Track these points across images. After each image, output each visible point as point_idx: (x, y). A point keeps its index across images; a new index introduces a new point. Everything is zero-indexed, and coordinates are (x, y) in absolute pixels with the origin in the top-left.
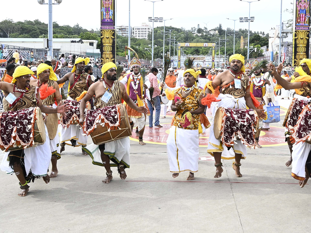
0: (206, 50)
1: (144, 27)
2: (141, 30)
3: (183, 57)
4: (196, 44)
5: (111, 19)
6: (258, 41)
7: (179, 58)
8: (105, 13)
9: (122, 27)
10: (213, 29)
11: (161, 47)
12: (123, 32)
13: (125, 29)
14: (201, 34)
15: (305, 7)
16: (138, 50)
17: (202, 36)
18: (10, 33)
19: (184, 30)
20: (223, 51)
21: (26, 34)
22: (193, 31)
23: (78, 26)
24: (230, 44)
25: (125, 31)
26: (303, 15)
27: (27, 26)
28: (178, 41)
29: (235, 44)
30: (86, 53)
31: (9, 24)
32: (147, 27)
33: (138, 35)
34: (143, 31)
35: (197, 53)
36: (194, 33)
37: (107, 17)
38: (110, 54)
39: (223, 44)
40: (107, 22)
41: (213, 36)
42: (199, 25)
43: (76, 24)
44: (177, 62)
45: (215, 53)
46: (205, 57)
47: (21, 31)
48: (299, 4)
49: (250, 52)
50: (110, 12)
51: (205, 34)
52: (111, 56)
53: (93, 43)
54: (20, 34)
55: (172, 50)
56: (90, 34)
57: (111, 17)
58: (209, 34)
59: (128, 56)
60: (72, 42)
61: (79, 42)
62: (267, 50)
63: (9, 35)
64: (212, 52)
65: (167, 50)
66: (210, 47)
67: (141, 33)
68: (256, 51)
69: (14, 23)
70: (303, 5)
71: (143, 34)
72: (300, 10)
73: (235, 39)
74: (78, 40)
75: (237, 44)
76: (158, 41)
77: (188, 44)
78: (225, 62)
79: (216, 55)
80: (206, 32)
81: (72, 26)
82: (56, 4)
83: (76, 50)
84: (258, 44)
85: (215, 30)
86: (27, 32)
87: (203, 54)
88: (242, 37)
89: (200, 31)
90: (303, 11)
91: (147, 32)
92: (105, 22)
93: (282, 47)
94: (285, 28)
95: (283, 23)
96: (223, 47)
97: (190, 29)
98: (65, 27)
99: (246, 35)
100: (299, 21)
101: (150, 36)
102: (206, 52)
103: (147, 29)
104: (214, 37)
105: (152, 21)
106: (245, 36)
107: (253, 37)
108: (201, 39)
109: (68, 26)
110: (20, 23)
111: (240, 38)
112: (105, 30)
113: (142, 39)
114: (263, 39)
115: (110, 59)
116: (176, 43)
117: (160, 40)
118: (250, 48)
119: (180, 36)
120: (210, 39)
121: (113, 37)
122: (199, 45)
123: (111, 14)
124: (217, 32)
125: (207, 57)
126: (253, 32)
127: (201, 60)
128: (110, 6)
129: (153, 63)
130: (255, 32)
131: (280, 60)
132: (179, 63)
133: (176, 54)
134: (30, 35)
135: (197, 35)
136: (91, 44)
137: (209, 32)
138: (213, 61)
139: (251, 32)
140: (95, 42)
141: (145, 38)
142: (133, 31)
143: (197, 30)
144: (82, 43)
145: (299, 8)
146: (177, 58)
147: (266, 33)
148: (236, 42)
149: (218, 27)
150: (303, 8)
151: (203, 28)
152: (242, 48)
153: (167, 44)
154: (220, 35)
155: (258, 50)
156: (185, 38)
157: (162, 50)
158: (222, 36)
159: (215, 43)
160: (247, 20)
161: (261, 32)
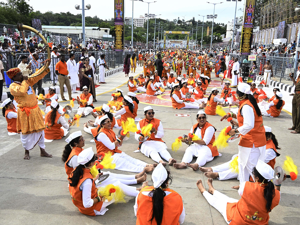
0: (183, 36)
1: (141, 19)
2: (139, 21)
3: (167, 40)
4: (176, 32)
5: (121, 18)
6: (219, 31)
7: (165, 41)
8: (117, 13)
9: (126, 19)
10: (189, 21)
11: (152, 33)
12: (127, 22)
13: (128, 19)
14: (180, 24)
15: (251, 11)
16: (137, 36)
17: (180, 26)
18: (51, 22)
19: (169, 21)
20: (195, 37)
21: (61, 22)
22: (174, 22)
23: (96, 17)
24: (200, 31)
25: (128, 21)
26: (249, 17)
27: (62, 17)
28: (164, 30)
29: (203, 32)
30: (102, 37)
31: (50, 15)
32: (143, 19)
33: (137, 24)
34: (140, 22)
35: (177, 38)
36: (176, 24)
37: (119, 16)
38: (120, 41)
39: (194, 32)
40: (119, 20)
41: (189, 25)
42: (179, 17)
43: (95, 16)
44: (163, 45)
45: (189, 38)
46: (182, 41)
47: (58, 20)
48: (247, 9)
49: (213, 39)
50: (121, 13)
51: (183, 24)
52: (121, 43)
53: (107, 30)
54: (58, 22)
55: (160, 36)
56: (105, 24)
57: (121, 16)
58: (186, 24)
59: (132, 42)
60: (93, 29)
61: (97, 29)
62: (225, 37)
63: (50, 23)
64: (187, 38)
65: (157, 35)
66: (186, 34)
67: (139, 23)
68: (217, 39)
69: (53, 14)
70: (250, 10)
71: (140, 23)
72: (248, 13)
73: (203, 28)
74: (97, 28)
75: (204, 32)
76: (151, 29)
77: (171, 32)
78: (195, 45)
79: (190, 40)
80: (183, 23)
81: (92, 17)
82: (87, 9)
83: (96, 35)
84: (219, 33)
85: (190, 21)
86: (62, 21)
87: (181, 39)
88: (208, 27)
89: (179, 22)
90: (250, 15)
91: (143, 22)
92: (117, 20)
93: (235, 35)
94: (238, 22)
95: (237, 18)
96: (195, 34)
97: (173, 20)
98: (88, 18)
99: (211, 25)
100: (246, 21)
101: (145, 25)
102: (183, 37)
103: (143, 20)
104: (189, 27)
105: (147, 17)
106: (210, 27)
107: (216, 27)
108: (180, 28)
109: (90, 17)
110: (57, 14)
111: (207, 27)
112: (117, 25)
113: (140, 27)
114: (223, 29)
115: (120, 45)
116: (163, 31)
117: (152, 28)
118: (213, 37)
119: (166, 25)
120: (186, 28)
121: (122, 30)
122: (179, 32)
123: (121, 14)
124: (191, 22)
125: (184, 41)
126: (216, 23)
127: (179, 43)
128: (121, 9)
129: (147, 46)
130: (218, 23)
131: (233, 47)
132: (164, 45)
133: (163, 39)
134: (65, 23)
135: (177, 25)
136: (106, 31)
137: (185, 23)
138: (188, 44)
139: (214, 23)
140: (109, 29)
141: (142, 26)
142: (134, 21)
143: (177, 21)
144: (100, 30)
145: (247, 12)
146: (163, 41)
147: (225, 24)
148: (204, 30)
149: (192, 19)
150: (250, 12)
151: (182, 20)
152: (208, 35)
153: (157, 31)
154: (193, 25)
155: (218, 37)
156: (168, 27)
157: (153, 36)
158: (195, 26)
159: (189, 32)
160: (212, 17)
161: (222, 23)
